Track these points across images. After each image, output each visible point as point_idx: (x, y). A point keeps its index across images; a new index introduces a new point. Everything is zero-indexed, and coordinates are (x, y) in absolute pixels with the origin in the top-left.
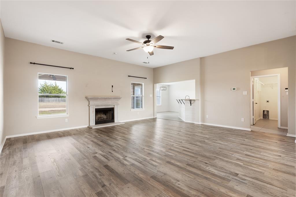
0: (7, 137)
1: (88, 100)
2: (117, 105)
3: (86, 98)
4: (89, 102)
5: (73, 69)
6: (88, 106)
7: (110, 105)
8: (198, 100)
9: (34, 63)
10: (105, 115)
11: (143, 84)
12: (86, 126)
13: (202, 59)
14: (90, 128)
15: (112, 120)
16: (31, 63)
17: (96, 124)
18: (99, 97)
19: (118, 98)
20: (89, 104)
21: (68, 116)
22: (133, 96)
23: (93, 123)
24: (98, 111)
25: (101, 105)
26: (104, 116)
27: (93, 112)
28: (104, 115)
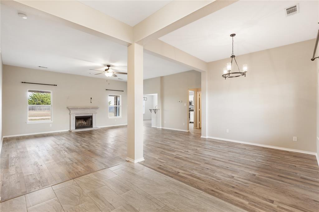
0: (4, 137)
1: (69, 110)
2: (95, 114)
3: (68, 108)
4: (70, 111)
5: (56, 85)
6: (69, 114)
7: (89, 114)
8: (159, 109)
9: (25, 83)
10: (86, 121)
11: (121, 96)
12: (68, 130)
13: (162, 78)
14: (70, 131)
15: (91, 126)
16: (22, 82)
17: (76, 129)
18: (79, 107)
19: (96, 108)
20: (70, 113)
21: (52, 122)
22: (116, 106)
23: (73, 128)
24: (78, 119)
25: (81, 114)
26: (84, 123)
27: (73, 119)
28: (84, 121)
